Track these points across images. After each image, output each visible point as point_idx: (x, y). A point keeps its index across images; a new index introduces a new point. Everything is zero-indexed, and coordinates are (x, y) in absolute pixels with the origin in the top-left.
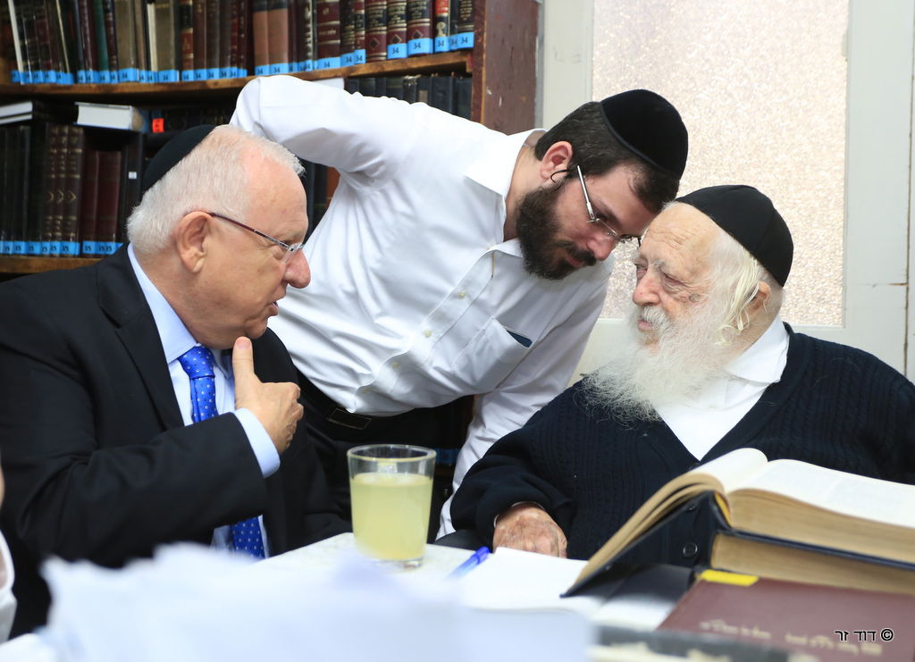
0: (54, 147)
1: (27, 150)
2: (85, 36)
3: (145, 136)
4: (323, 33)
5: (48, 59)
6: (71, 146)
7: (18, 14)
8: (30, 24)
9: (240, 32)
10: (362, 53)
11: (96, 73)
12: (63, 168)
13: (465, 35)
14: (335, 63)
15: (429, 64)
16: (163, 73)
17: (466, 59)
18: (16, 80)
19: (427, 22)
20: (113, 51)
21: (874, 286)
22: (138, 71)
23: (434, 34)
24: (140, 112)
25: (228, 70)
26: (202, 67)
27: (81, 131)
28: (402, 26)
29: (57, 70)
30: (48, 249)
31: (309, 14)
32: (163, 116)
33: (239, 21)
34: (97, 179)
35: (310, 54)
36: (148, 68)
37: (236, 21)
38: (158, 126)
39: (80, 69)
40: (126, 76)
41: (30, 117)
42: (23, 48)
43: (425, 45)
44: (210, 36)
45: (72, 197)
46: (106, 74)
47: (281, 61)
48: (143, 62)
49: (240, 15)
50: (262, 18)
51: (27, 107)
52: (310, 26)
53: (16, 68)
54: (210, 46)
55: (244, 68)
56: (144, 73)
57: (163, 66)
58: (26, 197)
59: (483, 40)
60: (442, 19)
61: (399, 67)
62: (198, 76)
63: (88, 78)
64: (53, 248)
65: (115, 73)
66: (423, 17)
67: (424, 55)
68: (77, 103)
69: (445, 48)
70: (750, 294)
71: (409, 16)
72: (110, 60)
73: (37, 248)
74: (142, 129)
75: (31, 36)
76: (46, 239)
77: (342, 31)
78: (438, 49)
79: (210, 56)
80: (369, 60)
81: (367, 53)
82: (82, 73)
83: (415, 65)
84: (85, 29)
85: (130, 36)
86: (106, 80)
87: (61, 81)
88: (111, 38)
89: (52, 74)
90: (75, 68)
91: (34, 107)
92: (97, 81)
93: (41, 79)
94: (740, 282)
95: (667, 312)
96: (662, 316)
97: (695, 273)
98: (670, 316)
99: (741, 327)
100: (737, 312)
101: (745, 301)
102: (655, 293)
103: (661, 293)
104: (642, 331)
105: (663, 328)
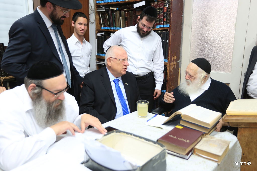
1: (104, 40)
2: (112, 22)
5: (106, 25)
7: (102, 18)
8: (104, 20)
9: (134, 22)
13: (168, 25)
15: (163, 29)
17: (168, 29)
18: (102, 28)
19: (162, 22)
20: (115, 24)
21: (237, 67)
23: (163, 24)
28: (159, 22)
29: (108, 27)
36: (121, 27)
40: (117, 29)
41: (104, 35)
42: (103, 23)
43: (162, 26)
44: (130, 22)
46: (115, 28)
49: (134, 19)
51: (103, 33)
53: (102, 26)
54: (130, 24)
56: (120, 28)
59: (171, 26)
60: (165, 22)
61: (158, 29)
66: (162, 21)
68: (110, 33)
69: (165, 26)
70: (204, 77)
71: (159, 21)
72: (115, 26)
75: (104, 22)
78: (164, 27)
82: (111, 28)
83: (160, 29)
85: (118, 22)
86: (115, 29)
87: (108, 29)
88: (115, 22)
89: (107, 27)
90: (110, 27)
91: (104, 33)
92: (113, 29)
93: (105, 28)
97: (195, 75)
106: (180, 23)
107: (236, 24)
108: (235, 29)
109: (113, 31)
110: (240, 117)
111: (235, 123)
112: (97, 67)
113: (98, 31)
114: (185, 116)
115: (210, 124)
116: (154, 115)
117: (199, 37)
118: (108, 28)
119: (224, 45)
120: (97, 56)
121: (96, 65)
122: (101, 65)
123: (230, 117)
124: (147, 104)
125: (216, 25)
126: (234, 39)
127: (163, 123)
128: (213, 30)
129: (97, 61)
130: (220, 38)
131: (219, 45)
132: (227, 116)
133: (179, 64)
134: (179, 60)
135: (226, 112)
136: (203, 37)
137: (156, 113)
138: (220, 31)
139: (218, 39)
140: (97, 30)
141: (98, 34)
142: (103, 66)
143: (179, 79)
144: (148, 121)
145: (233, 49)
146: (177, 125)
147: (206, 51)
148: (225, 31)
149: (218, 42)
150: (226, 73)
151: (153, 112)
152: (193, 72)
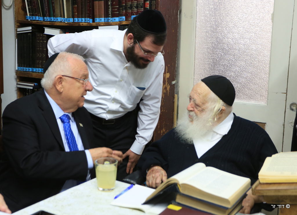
0: (38, 40)
1: (31, 41)
2: (46, 7)
4: (114, 10)
5: (36, 13)
6: (43, 40)
8: (30, 2)
9: (90, 7)
10: (124, 17)
11: (49, 18)
12: (41, 47)
14: (117, 19)
16: (68, 19)
18: (27, 19)
19: (142, 9)
20: (54, 11)
22: (61, 18)
24: (62, 30)
25: (87, 19)
27: (46, 36)
28: (136, 10)
29: (39, 16)
31: (110, 3)
33: (90, 4)
35: (110, 16)
36: (64, 17)
37: (89, 4)
39: (45, 17)
41: (31, 31)
42: (29, 9)
44: (82, 8)
45: (44, 55)
46: (52, 18)
47: (102, 17)
48: (62, 15)
49: (90, 2)
50: (96, 3)
51: (30, 28)
52: (110, 7)
53: (27, 15)
54: (82, 11)
55: (91, 19)
56: (63, 18)
57: (68, 17)
58: (31, 55)
62: (78, 20)
63: (47, 20)
64: (39, 70)
65: (55, 18)
68: (44, 27)
70: (219, 110)
71: (137, 7)
72: (53, 14)
73: (35, 70)
75: (31, 6)
76: (37, 67)
77: (119, 9)
79: (82, 14)
80: (126, 20)
82: (45, 18)
84: (46, 4)
85: (59, 7)
86: (53, 20)
87: (40, 20)
88: (53, 7)
89: (37, 17)
90: (44, 16)
91: (32, 28)
92: (50, 20)
93: (34, 19)
94: (216, 107)
95: (196, 113)
96: (195, 115)
97: (203, 104)
98: (197, 115)
99: (216, 119)
100: (214, 115)
101: (217, 112)
102: (193, 108)
103: (195, 108)
104: (190, 118)
105: (194, 118)
106: (175, 12)
107: (273, 15)
108: (273, 24)
109: (50, 25)
110: (283, 185)
111: (273, 196)
112: (19, 93)
113: (19, 23)
114: (185, 186)
115: (230, 200)
116: (129, 185)
117: (209, 38)
118: (39, 19)
119: (255, 53)
120: (17, 72)
121: (16, 90)
122: (26, 89)
123: (265, 186)
124: (115, 165)
125: (239, 16)
126: (272, 42)
127: (144, 201)
128: (233, 26)
129: (18, 81)
130: (246, 40)
132: (260, 183)
133: (174, 87)
134: (174, 80)
135: (259, 177)
136: (216, 39)
137: (132, 182)
138: (246, 27)
139: (243, 42)
140: (17, 20)
141: (19, 30)
142: (30, 91)
143: (174, 116)
144: (116, 198)
145: (270, 61)
146: (171, 204)
147: (223, 64)
148: (255, 27)
149: (243, 47)
150: (259, 104)
151: (128, 180)
152: (200, 98)
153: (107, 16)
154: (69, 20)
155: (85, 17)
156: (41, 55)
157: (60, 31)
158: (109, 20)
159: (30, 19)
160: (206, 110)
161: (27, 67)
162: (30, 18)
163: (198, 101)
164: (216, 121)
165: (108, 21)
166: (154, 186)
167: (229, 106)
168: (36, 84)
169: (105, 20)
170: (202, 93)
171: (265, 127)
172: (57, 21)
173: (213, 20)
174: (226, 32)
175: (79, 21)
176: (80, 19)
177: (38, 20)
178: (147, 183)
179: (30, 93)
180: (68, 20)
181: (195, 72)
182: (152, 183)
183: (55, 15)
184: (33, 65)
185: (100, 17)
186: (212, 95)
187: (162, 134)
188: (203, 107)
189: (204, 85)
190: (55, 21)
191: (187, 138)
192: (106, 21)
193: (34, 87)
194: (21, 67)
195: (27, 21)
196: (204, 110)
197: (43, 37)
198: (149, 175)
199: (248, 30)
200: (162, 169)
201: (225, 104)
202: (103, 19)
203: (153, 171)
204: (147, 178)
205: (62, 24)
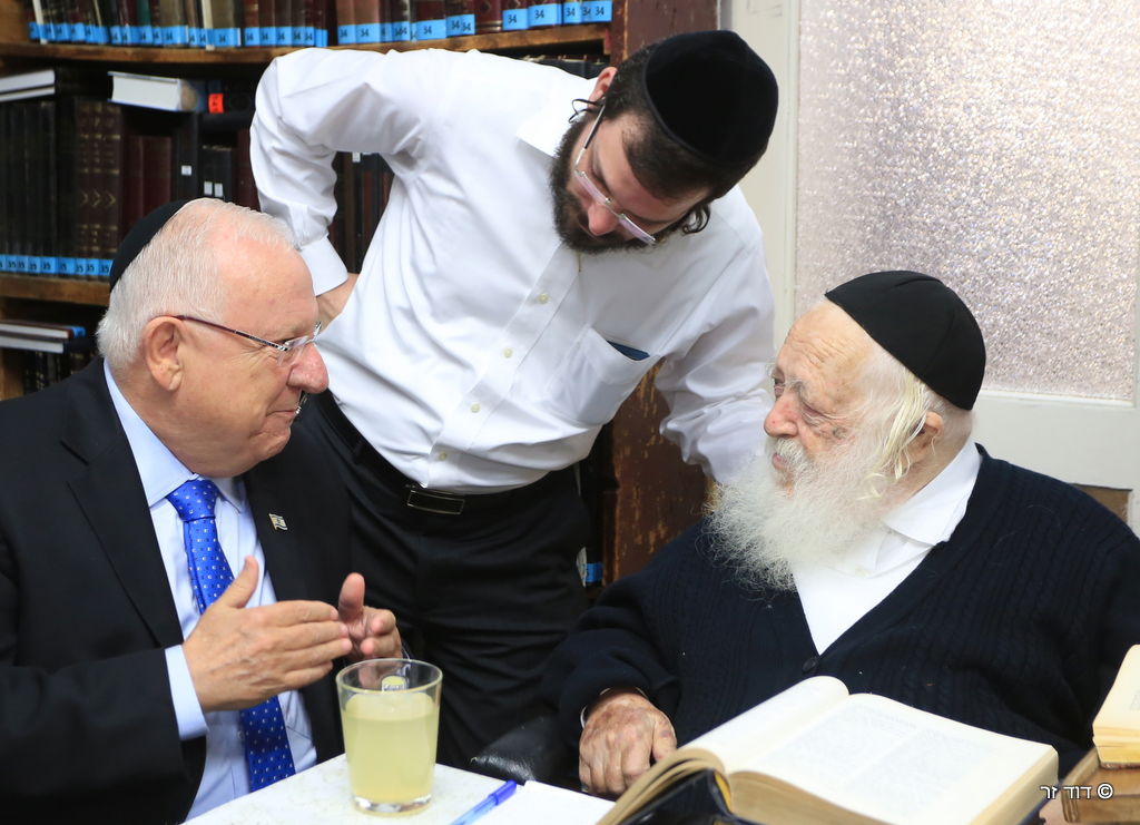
0: (85, 131)
1: (52, 135)
3: (200, 116)
5: (73, 7)
6: (107, 131)
10: (470, 19)
11: (134, 29)
12: (98, 160)
13: (600, 3)
14: (439, 27)
15: (556, 41)
16: (219, 32)
17: (604, 36)
18: (34, 35)
20: (154, 1)
22: (187, 28)
24: (193, 85)
25: (302, 30)
26: (270, 25)
27: (118, 111)
29: (86, 22)
30: (84, 268)
32: (223, 92)
34: (141, 174)
35: (407, 13)
36: (200, 24)
38: (216, 103)
39: (113, 24)
40: (170, 37)
41: (51, 91)
43: (551, 14)
45: (110, 200)
46: (148, 31)
47: (369, 20)
48: (193, 17)
51: (47, 77)
53: (34, 19)
55: (322, 28)
56: (194, 31)
57: (219, 23)
58: (53, 198)
59: (623, 12)
61: (517, 43)
62: (264, 37)
63: (124, 37)
64: (90, 267)
65: (158, 30)
67: (549, 27)
68: (111, 73)
69: (576, 18)
70: (913, 429)
72: (152, 11)
73: (70, 267)
74: (196, 107)
76: (81, 255)
78: (568, 20)
79: (280, 9)
80: (480, 30)
81: (477, 20)
82: (116, 30)
83: (537, 41)
86: (149, 39)
87: (91, 39)
89: (80, 28)
90: (109, 21)
91: (57, 77)
92: (136, 41)
93: (65, 35)
94: (898, 417)
95: (805, 448)
96: (799, 454)
97: (839, 401)
98: (809, 455)
99: (899, 473)
100: (892, 454)
101: (905, 440)
102: (793, 422)
103: (800, 423)
104: (776, 467)
105: (799, 469)
109: (135, 59)
112: (2, 373)
113: (1, 57)
114: (754, 782)
117: (862, 105)
118: (86, 34)
119: (1072, 167)
122: (31, 354)
124: (430, 692)
128: (970, 46)
130: (1029, 109)
131: (1026, 173)
136: (892, 108)
137: (514, 768)
138: (1027, 50)
139: (1015, 121)
141: (1, 85)
142: (51, 363)
147: (928, 221)
148: (1071, 50)
149: (1018, 142)
150: (1098, 401)
151: (493, 760)
152: (823, 374)
153: (391, 13)
154: (223, 39)
155: (295, 24)
156: (96, 199)
157: (183, 85)
158: (401, 32)
159: (46, 37)
160: (854, 431)
161: (35, 254)
162: (47, 31)
163: (817, 392)
164: (900, 482)
165: (397, 38)
166: (617, 787)
167: (959, 411)
168: (76, 330)
169: (383, 32)
170: (831, 355)
171: (1125, 509)
172: (170, 42)
173: (877, 21)
174: (936, 76)
175: (266, 42)
176: (272, 32)
177: (84, 43)
178: (584, 774)
179: (51, 375)
180: (217, 39)
181: (799, 262)
182: (607, 772)
183: (157, 14)
184: (63, 244)
185: (362, 18)
186: (882, 361)
187: (652, 550)
188: (838, 418)
189: (838, 315)
190: (159, 41)
191: (767, 563)
192: (388, 37)
193: (69, 344)
194: (11, 252)
195: (35, 45)
196: (845, 431)
197: (106, 116)
198: (590, 737)
199: (1038, 64)
200: (652, 707)
201: (939, 403)
202: (374, 31)
203: (608, 716)
204: (583, 749)
205: (191, 57)
